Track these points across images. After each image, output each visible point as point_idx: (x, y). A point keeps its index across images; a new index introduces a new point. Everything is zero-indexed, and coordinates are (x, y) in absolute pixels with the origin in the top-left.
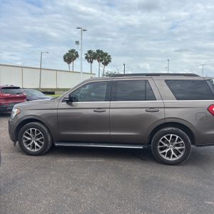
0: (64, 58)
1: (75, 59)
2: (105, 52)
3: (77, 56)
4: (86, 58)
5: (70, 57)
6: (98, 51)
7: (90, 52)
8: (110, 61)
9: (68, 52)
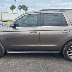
0: (10, 8)
1: (14, 9)
2: (25, 6)
3: (15, 7)
4: (19, 8)
5: (13, 8)
6: (23, 6)
7: (20, 6)
8: (27, 9)
9: (12, 6)
